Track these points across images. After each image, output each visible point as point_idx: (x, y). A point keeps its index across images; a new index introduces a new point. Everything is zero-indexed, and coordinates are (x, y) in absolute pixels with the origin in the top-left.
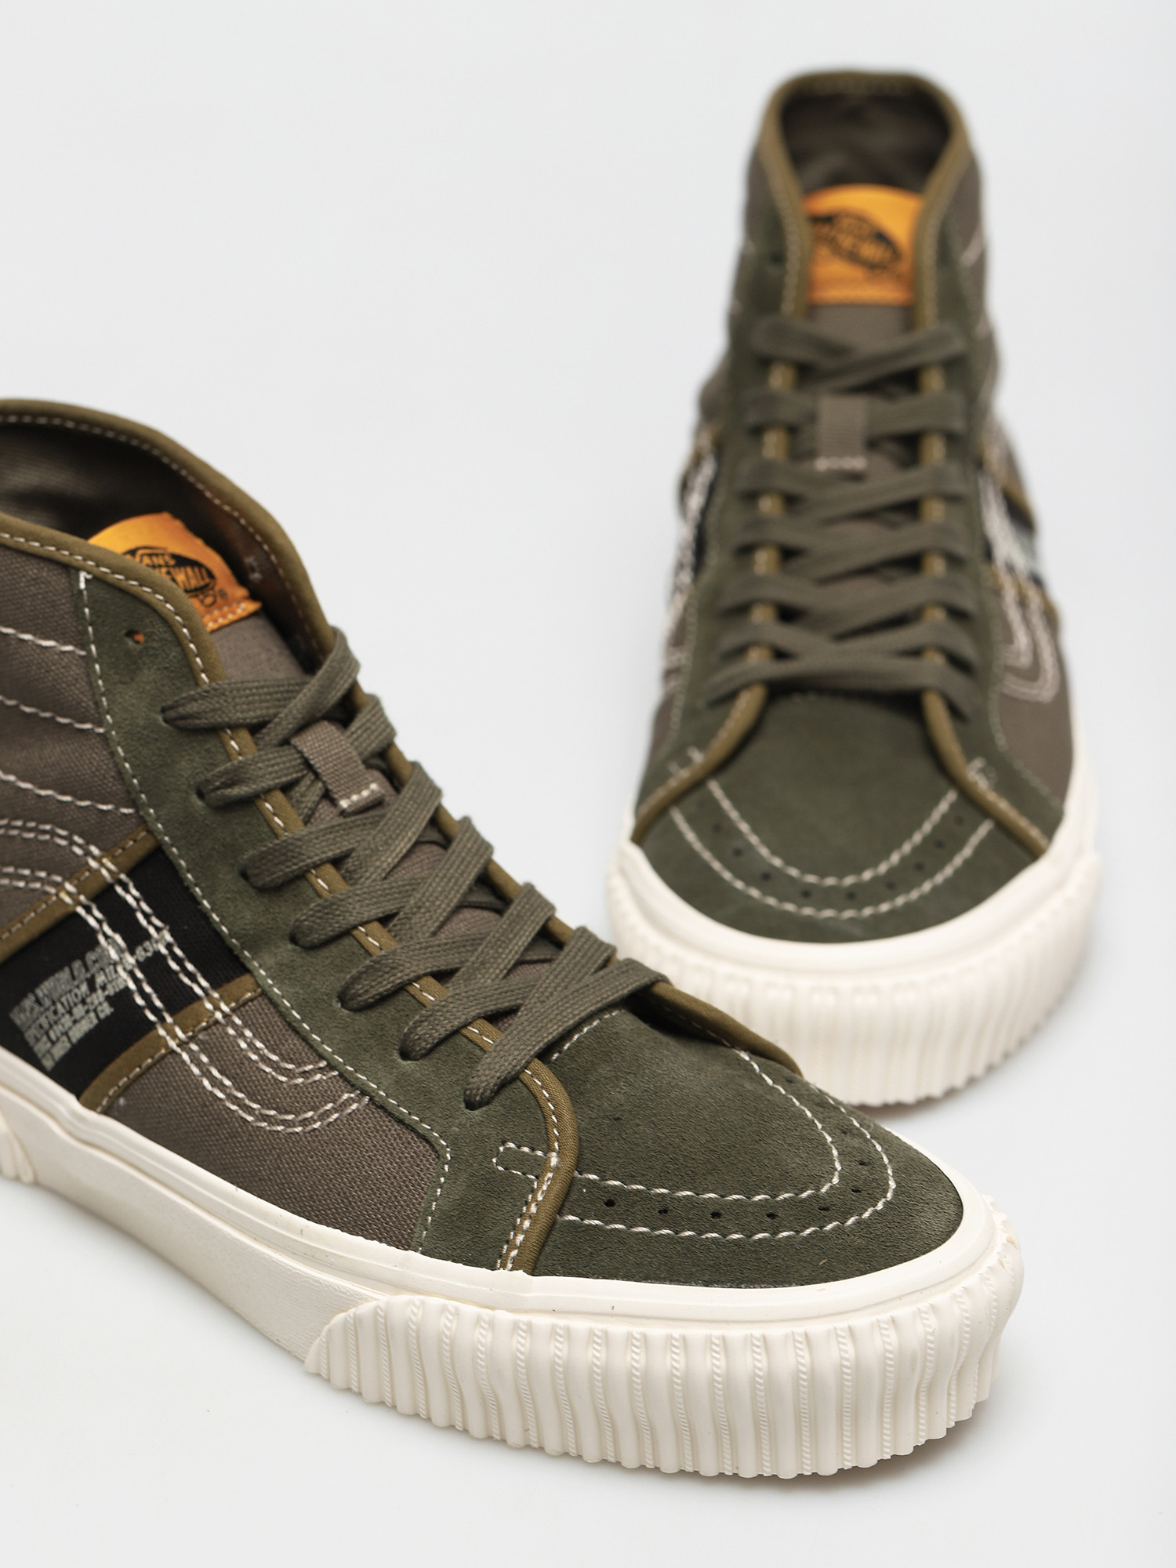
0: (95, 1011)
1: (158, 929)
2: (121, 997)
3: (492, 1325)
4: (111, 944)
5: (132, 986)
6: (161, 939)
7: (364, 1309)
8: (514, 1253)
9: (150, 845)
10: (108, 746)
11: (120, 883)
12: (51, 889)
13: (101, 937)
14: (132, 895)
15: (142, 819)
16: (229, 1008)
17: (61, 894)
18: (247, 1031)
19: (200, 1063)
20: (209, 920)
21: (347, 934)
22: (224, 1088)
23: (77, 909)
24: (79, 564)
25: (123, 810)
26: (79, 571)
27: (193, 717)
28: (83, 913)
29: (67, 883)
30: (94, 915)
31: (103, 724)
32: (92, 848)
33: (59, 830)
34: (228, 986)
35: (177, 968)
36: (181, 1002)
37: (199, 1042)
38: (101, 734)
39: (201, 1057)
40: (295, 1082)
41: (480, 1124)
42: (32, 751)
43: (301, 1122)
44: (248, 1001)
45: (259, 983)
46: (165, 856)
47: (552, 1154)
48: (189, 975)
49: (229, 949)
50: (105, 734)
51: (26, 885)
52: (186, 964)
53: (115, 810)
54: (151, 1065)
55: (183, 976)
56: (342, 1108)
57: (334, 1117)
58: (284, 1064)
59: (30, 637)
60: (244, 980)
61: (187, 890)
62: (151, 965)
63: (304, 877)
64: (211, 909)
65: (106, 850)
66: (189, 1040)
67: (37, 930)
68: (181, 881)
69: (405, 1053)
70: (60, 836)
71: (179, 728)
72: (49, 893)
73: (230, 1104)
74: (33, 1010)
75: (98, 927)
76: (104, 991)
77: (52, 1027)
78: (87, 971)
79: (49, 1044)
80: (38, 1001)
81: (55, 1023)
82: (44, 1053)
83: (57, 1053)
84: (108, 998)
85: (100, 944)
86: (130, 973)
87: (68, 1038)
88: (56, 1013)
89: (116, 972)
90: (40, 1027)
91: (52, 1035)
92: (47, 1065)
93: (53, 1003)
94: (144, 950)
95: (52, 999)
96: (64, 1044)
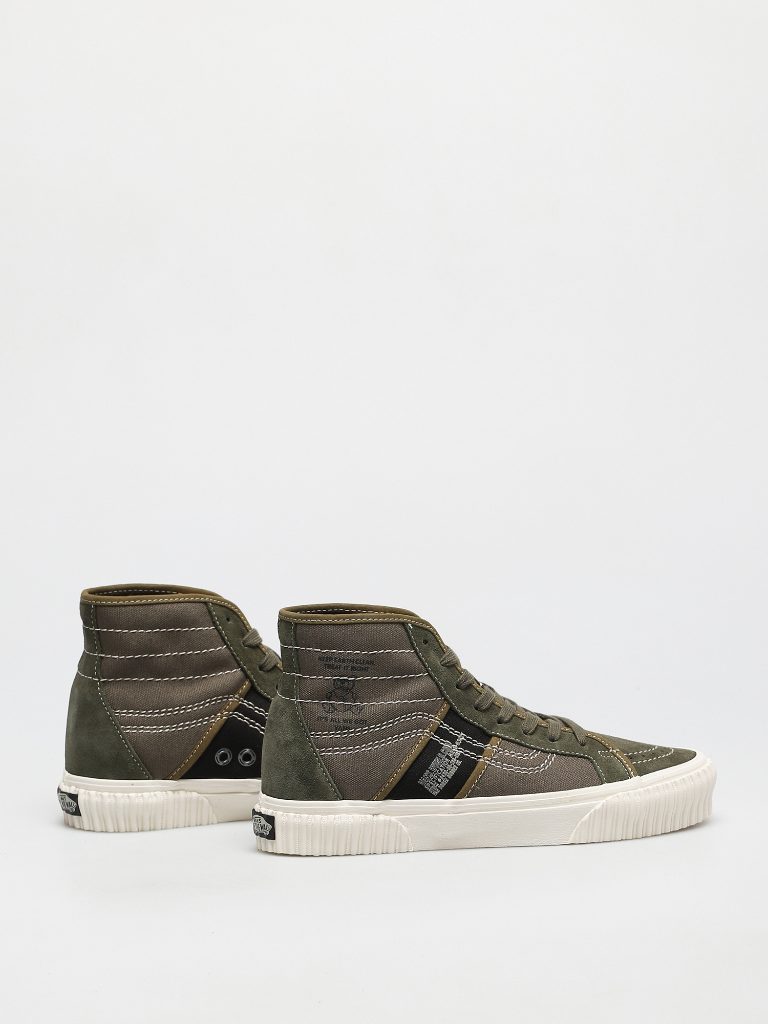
0: (455, 764)
1: (459, 734)
2: (461, 757)
3: (639, 794)
4: (446, 745)
5: (461, 752)
6: (462, 737)
7: (598, 807)
8: (632, 773)
9: (448, 708)
10: (432, 678)
11: (441, 724)
12: (420, 734)
13: (442, 743)
14: (446, 726)
15: (446, 699)
16: (496, 747)
17: (425, 734)
18: (506, 751)
19: (499, 765)
20: (474, 725)
21: (514, 715)
22: (512, 768)
23: (431, 737)
24: (407, 622)
25: (438, 699)
26: (407, 623)
27: (448, 662)
28: (433, 738)
29: (426, 730)
30: (436, 738)
31: (427, 671)
32: (430, 715)
33: (419, 713)
34: (491, 742)
35: (472, 743)
36: (480, 751)
37: (495, 759)
38: (427, 675)
39: (498, 763)
40: (531, 758)
41: (590, 748)
42: (402, 691)
43: (542, 768)
44: (500, 743)
45: (500, 737)
46: (453, 711)
47: (611, 750)
48: (476, 743)
49: (484, 732)
50: (429, 674)
51: (410, 737)
52: (474, 740)
53: (436, 699)
54: (484, 772)
55: (474, 745)
56: (550, 760)
57: (550, 762)
58: (524, 755)
59: (397, 651)
60: (493, 739)
61: (463, 719)
62: (464, 745)
63: (493, 703)
64: (474, 721)
65: (436, 714)
66: (491, 760)
67: (421, 749)
68: (460, 717)
69: (553, 740)
70: (420, 715)
71: (447, 666)
72: (420, 736)
73: (517, 771)
74: (429, 775)
75: (439, 741)
76: (454, 758)
77: (439, 777)
78: (444, 755)
79: (438, 784)
80: (431, 771)
81: (440, 775)
82: (435, 789)
83: (442, 786)
84: (457, 759)
85: (443, 745)
86: (458, 750)
87: (447, 778)
88: (440, 772)
89: (454, 751)
90: (433, 780)
91: (439, 780)
92: (435, 793)
93: (438, 769)
94: (458, 742)
95: (436, 768)
96: (446, 781)
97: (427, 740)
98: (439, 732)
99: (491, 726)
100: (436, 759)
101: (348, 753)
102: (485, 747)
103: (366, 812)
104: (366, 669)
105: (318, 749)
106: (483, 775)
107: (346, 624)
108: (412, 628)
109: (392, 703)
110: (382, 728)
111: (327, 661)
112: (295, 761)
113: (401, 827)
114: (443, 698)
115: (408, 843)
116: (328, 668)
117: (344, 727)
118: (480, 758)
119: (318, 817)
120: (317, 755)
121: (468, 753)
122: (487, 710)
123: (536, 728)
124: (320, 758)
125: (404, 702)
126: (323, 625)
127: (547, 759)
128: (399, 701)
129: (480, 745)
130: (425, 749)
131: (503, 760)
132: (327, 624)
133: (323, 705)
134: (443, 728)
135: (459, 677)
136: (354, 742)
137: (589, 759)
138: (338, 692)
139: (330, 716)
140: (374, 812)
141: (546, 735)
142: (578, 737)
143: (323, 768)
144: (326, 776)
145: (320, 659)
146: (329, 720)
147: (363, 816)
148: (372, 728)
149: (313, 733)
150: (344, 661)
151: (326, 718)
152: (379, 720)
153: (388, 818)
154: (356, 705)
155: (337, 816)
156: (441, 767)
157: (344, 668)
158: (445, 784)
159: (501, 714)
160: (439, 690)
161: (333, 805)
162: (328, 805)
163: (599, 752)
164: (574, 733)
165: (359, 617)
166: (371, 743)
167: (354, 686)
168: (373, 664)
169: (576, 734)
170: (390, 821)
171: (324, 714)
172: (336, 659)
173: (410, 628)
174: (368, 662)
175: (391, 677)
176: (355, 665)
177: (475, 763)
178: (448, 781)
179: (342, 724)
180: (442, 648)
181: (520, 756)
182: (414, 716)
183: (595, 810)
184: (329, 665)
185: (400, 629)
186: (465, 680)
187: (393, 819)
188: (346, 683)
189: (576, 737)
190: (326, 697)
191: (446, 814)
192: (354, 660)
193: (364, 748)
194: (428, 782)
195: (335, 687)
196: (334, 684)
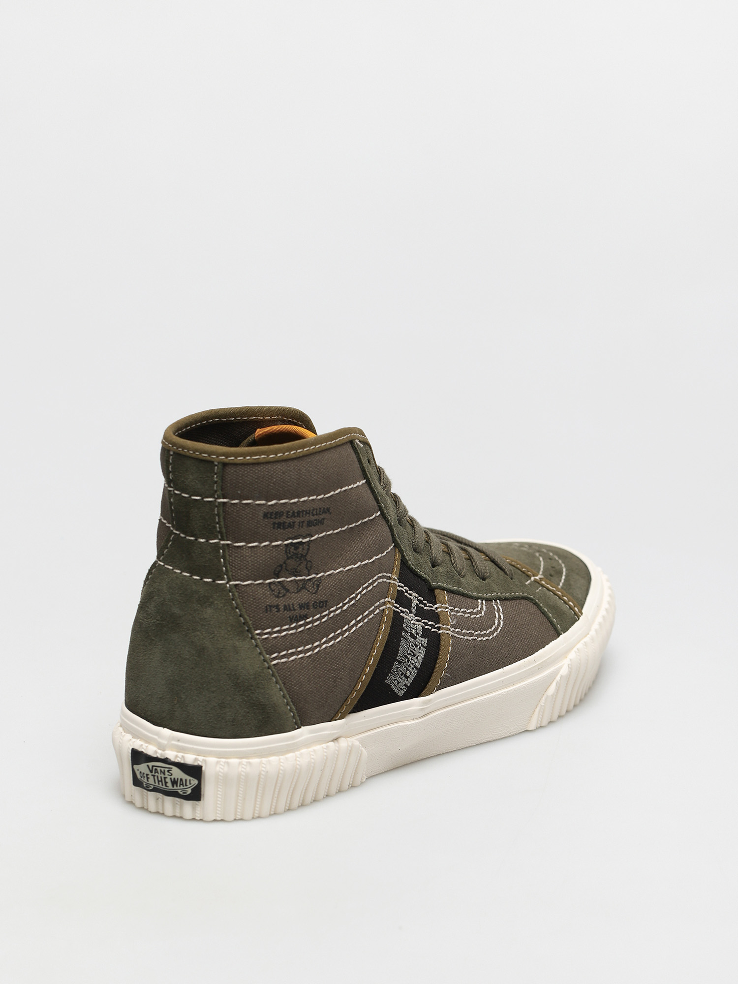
0: (421, 645)
1: (412, 595)
2: (424, 632)
4: (406, 615)
5: (421, 624)
6: (414, 598)
8: (576, 609)
9: (400, 559)
10: (384, 518)
12: (384, 607)
14: (402, 587)
15: (395, 546)
16: (447, 605)
17: (388, 606)
18: (457, 609)
19: (459, 633)
22: (473, 634)
24: (354, 437)
25: (391, 547)
26: (355, 440)
28: (395, 609)
29: (387, 599)
30: (397, 608)
31: (380, 509)
32: (389, 574)
33: (379, 575)
34: (441, 600)
35: (423, 606)
36: (435, 617)
37: (453, 626)
39: (458, 630)
40: (483, 613)
43: (498, 626)
44: (448, 598)
45: (443, 589)
47: (532, 578)
48: (426, 605)
50: (381, 513)
51: (374, 614)
52: (424, 601)
54: (451, 649)
55: (426, 608)
57: (501, 615)
58: (476, 610)
60: (438, 593)
61: (411, 570)
62: (419, 612)
64: (420, 572)
65: (392, 571)
66: (450, 627)
67: (388, 631)
68: (409, 568)
70: (380, 578)
72: (384, 609)
74: (397, 668)
75: (400, 611)
76: (418, 634)
77: (407, 669)
78: (408, 633)
79: (406, 680)
80: (399, 662)
82: (402, 687)
84: (421, 636)
85: (404, 617)
86: (418, 620)
87: (416, 667)
88: (408, 660)
89: (415, 624)
90: (402, 674)
91: (408, 674)
92: (402, 693)
94: (413, 607)
95: (405, 656)
96: (414, 672)
97: (391, 614)
98: (398, 596)
99: (431, 574)
100: (402, 642)
101: (306, 655)
102: (437, 609)
103: (327, 739)
104: (321, 522)
105: (268, 657)
106: (450, 654)
109: (352, 568)
110: (345, 608)
111: (276, 518)
113: (361, 752)
114: (393, 544)
115: (363, 771)
116: (277, 528)
117: (299, 616)
118: (439, 628)
120: (269, 665)
121: (427, 623)
122: (423, 549)
124: (274, 670)
125: (364, 561)
127: (495, 610)
128: (359, 563)
129: (431, 606)
131: (461, 624)
133: (270, 587)
134: (400, 589)
136: (313, 636)
137: (530, 599)
138: (290, 562)
139: (282, 602)
140: (334, 737)
143: (279, 684)
144: (283, 697)
145: (266, 516)
146: (282, 608)
147: (323, 747)
148: (333, 611)
149: (260, 631)
150: (298, 514)
151: (277, 607)
152: (340, 598)
153: (348, 742)
154: (310, 578)
155: (298, 754)
156: (410, 654)
157: (298, 525)
158: (413, 678)
161: (291, 738)
162: (285, 739)
166: (333, 634)
167: (308, 550)
168: (328, 512)
170: (350, 746)
171: (274, 601)
172: (287, 512)
173: (359, 447)
174: (323, 511)
175: (346, 527)
176: (311, 518)
177: (438, 636)
178: (416, 672)
179: (298, 612)
181: (473, 612)
182: (375, 581)
183: (561, 677)
184: (278, 524)
187: (356, 742)
188: (300, 548)
189: (501, 568)
190: (273, 573)
191: (411, 720)
192: (310, 511)
193: (324, 644)
194: (396, 679)
195: (287, 555)
196: (286, 552)
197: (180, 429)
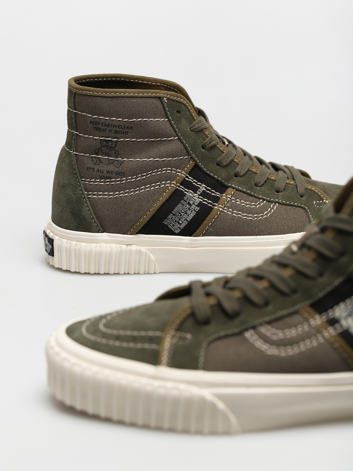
0: (194, 210)
1: (200, 185)
2: (200, 205)
4: (189, 193)
5: (200, 200)
6: (203, 187)
9: (193, 165)
10: (181, 141)
11: (187, 177)
12: (168, 185)
13: (186, 193)
14: (190, 179)
15: (191, 158)
16: (230, 196)
17: (172, 185)
18: (238, 200)
19: (230, 211)
20: (214, 178)
21: (249, 170)
22: (240, 214)
23: (177, 187)
24: (162, 96)
25: (185, 157)
26: (163, 98)
27: (196, 128)
28: (179, 188)
29: (173, 182)
30: (182, 188)
31: (177, 136)
32: (178, 170)
33: (168, 168)
34: (226, 192)
35: (210, 193)
36: (216, 200)
37: (227, 207)
38: (177, 139)
39: (230, 210)
40: (258, 207)
41: (307, 199)
42: (155, 151)
43: (265, 215)
44: (234, 193)
45: (234, 188)
46: (198, 166)
47: (325, 201)
48: (214, 193)
49: (222, 184)
50: (179, 138)
51: (160, 187)
52: (213, 191)
53: (183, 158)
54: (217, 217)
55: (213, 194)
56: (273, 208)
57: (273, 210)
58: (253, 204)
59: (152, 119)
60: (229, 190)
61: (205, 173)
62: (204, 194)
63: (232, 160)
64: (214, 175)
65: (183, 169)
66: (224, 207)
67: (167, 196)
68: (203, 171)
69: (278, 192)
70: (169, 170)
71: (195, 132)
72: (168, 186)
73: (244, 217)
74: (172, 217)
75: (183, 190)
76: (194, 205)
77: (180, 220)
78: (186, 202)
79: (179, 225)
80: (174, 215)
81: (181, 218)
82: (176, 228)
83: (182, 226)
84: (196, 206)
85: (186, 194)
86: (199, 198)
87: (187, 220)
88: (181, 215)
89: (195, 199)
90: (176, 221)
91: (180, 222)
92: (177, 232)
93: (180, 213)
94: (199, 191)
95: (178, 212)
96: (186, 223)
97: (173, 190)
98: (185, 183)
99: (229, 179)
100: (180, 205)
101: (109, 197)
102: (221, 196)
103: (121, 243)
104: (126, 133)
105: (86, 193)
106: (216, 220)
107: (112, 97)
108: (166, 101)
109: (146, 160)
110: (137, 179)
111: (96, 125)
112: (69, 200)
113: (149, 255)
114: (190, 157)
115: (155, 267)
116: (97, 130)
117: (106, 177)
118: (215, 205)
119: (84, 244)
120: (85, 197)
121: (206, 201)
122: (227, 165)
123: (266, 181)
124: (87, 200)
125: (156, 159)
126: (94, 96)
127: (270, 207)
128: (152, 159)
129: (218, 194)
130: (170, 197)
131: (234, 207)
132: (97, 96)
133: (92, 159)
134: (188, 180)
135: (205, 140)
136: (114, 189)
137: (304, 209)
138: (105, 149)
139: (97, 167)
140: (128, 243)
141: (273, 187)
142: (298, 190)
143: (89, 208)
144: (91, 214)
145: (91, 122)
146: (96, 170)
147: (118, 246)
148: (129, 179)
149: (84, 179)
150: (108, 126)
151: (93, 169)
152: (135, 173)
153: (138, 248)
154: (118, 160)
155: (98, 245)
156: (183, 212)
157: (109, 131)
158: (185, 225)
159: (238, 169)
160: (187, 150)
161: (95, 236)
162: (91, 236)
163: (315, 202)
164: (296, 186)
165: (122, 92)
166: (128, 190)
167: (116, 145)
168: (132, 129)
169: (298, 187)
170: (140, 251)
171: (92, 166)
172: (102, 123)
173: (165, 102)
174: (128, 128)
175: (147, 139)
176: (117, 129)
177: (211, 209)
178: (187, 223)
179: (105, 174)
180: (193, 117)
181: (249, 204)
182: (164, 170)
184: (97, 128)
185: (157, 103)
186: (210, 143)
187: (143, 249)
188: (110, 143)
189: (297, 189)
190: (95, 153)
191: (185, 247)
192: (116, 126)
193: (122, 194)
194: (171, 223)
195: (102, 145)
196: (101, 143)
197: (79, 81)
